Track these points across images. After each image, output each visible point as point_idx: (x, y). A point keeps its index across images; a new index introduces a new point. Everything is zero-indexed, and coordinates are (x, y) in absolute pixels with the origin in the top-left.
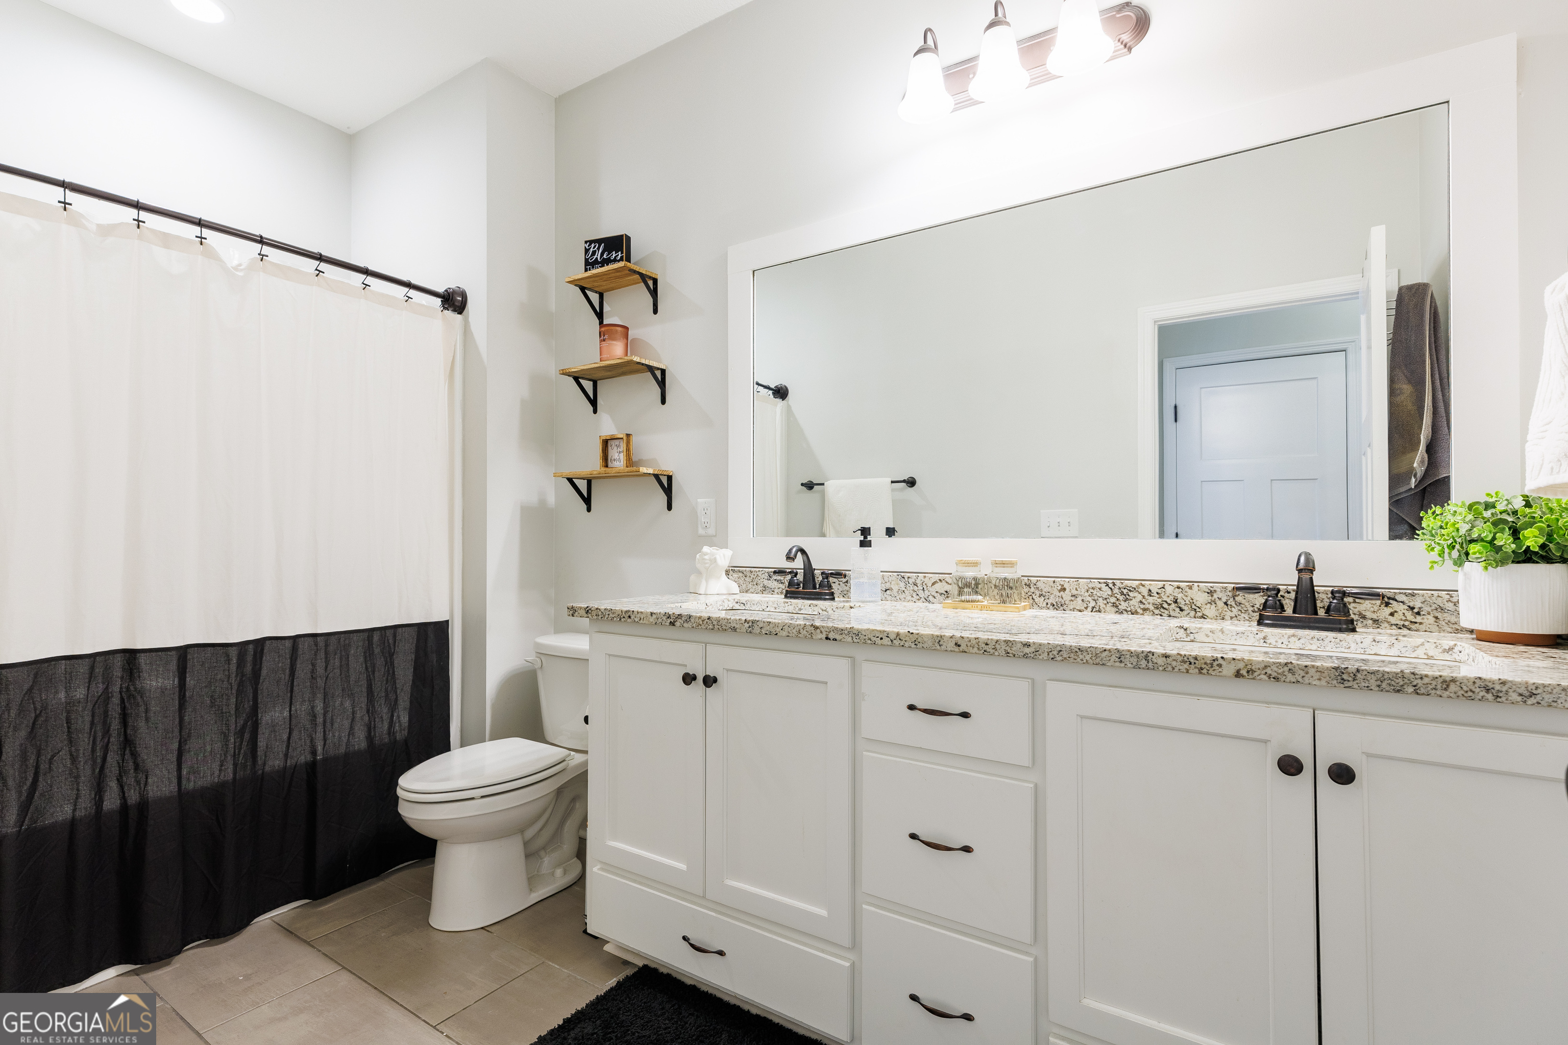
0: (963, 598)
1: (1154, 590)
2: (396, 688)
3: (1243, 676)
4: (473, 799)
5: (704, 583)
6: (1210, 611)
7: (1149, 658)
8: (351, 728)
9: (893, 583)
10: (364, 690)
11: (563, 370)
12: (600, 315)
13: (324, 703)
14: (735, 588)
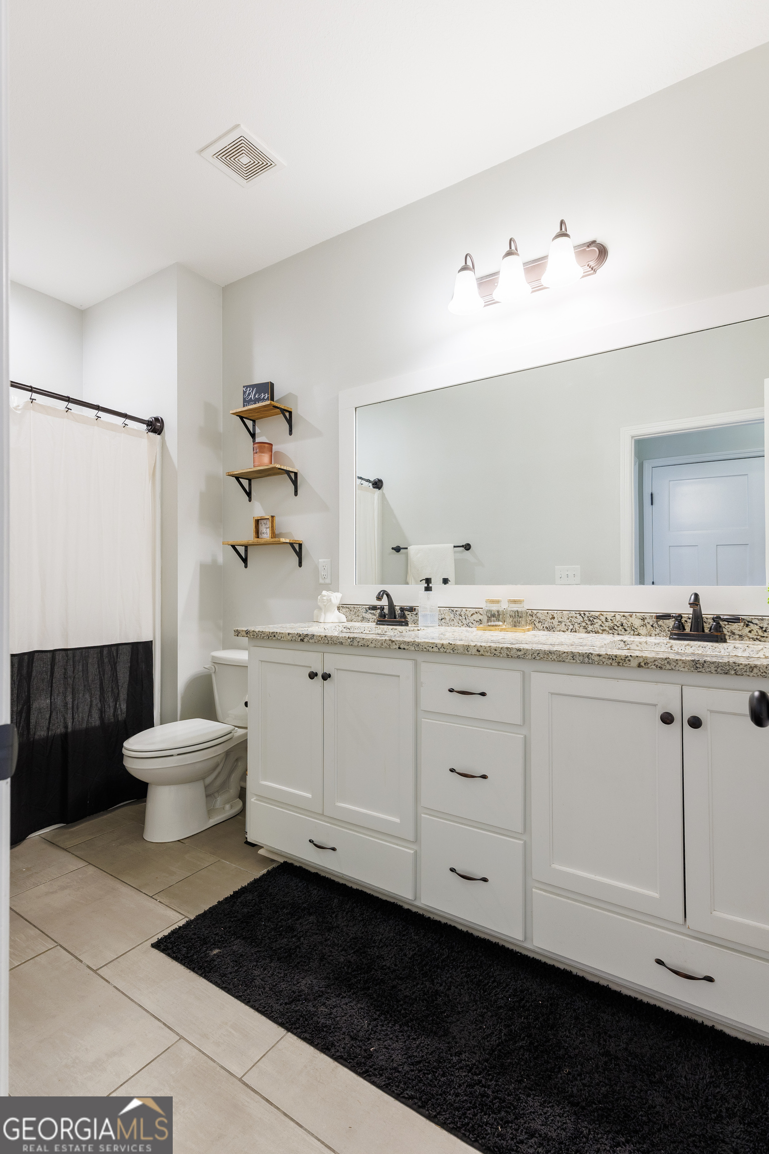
0: (490, 624)
1: (609, 618)
2: (118, 685)
3: (642, 667)
4: (172, 755)
5: (323, 614)
6: (643, 631)
7: (590, 657)
8: (90, 711)
9: (446, 614)
10: (98, 686)
11: (228, 473)
12: (253, 435)
13: (73, 694)
14: (344, 618)
